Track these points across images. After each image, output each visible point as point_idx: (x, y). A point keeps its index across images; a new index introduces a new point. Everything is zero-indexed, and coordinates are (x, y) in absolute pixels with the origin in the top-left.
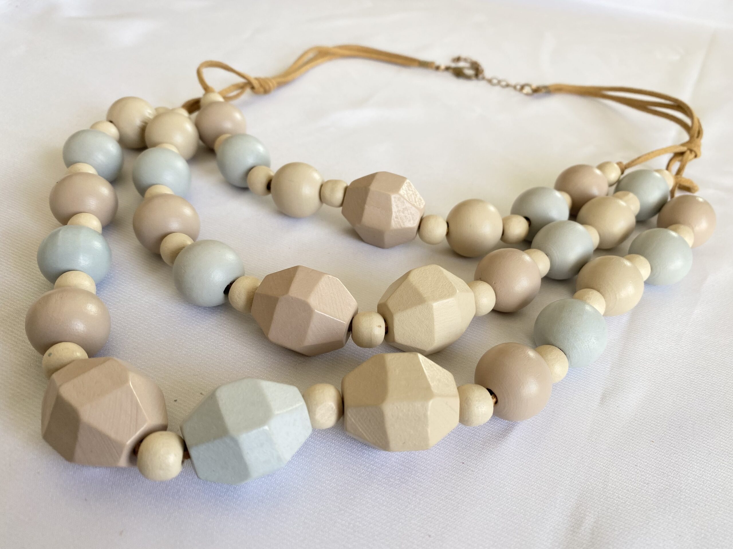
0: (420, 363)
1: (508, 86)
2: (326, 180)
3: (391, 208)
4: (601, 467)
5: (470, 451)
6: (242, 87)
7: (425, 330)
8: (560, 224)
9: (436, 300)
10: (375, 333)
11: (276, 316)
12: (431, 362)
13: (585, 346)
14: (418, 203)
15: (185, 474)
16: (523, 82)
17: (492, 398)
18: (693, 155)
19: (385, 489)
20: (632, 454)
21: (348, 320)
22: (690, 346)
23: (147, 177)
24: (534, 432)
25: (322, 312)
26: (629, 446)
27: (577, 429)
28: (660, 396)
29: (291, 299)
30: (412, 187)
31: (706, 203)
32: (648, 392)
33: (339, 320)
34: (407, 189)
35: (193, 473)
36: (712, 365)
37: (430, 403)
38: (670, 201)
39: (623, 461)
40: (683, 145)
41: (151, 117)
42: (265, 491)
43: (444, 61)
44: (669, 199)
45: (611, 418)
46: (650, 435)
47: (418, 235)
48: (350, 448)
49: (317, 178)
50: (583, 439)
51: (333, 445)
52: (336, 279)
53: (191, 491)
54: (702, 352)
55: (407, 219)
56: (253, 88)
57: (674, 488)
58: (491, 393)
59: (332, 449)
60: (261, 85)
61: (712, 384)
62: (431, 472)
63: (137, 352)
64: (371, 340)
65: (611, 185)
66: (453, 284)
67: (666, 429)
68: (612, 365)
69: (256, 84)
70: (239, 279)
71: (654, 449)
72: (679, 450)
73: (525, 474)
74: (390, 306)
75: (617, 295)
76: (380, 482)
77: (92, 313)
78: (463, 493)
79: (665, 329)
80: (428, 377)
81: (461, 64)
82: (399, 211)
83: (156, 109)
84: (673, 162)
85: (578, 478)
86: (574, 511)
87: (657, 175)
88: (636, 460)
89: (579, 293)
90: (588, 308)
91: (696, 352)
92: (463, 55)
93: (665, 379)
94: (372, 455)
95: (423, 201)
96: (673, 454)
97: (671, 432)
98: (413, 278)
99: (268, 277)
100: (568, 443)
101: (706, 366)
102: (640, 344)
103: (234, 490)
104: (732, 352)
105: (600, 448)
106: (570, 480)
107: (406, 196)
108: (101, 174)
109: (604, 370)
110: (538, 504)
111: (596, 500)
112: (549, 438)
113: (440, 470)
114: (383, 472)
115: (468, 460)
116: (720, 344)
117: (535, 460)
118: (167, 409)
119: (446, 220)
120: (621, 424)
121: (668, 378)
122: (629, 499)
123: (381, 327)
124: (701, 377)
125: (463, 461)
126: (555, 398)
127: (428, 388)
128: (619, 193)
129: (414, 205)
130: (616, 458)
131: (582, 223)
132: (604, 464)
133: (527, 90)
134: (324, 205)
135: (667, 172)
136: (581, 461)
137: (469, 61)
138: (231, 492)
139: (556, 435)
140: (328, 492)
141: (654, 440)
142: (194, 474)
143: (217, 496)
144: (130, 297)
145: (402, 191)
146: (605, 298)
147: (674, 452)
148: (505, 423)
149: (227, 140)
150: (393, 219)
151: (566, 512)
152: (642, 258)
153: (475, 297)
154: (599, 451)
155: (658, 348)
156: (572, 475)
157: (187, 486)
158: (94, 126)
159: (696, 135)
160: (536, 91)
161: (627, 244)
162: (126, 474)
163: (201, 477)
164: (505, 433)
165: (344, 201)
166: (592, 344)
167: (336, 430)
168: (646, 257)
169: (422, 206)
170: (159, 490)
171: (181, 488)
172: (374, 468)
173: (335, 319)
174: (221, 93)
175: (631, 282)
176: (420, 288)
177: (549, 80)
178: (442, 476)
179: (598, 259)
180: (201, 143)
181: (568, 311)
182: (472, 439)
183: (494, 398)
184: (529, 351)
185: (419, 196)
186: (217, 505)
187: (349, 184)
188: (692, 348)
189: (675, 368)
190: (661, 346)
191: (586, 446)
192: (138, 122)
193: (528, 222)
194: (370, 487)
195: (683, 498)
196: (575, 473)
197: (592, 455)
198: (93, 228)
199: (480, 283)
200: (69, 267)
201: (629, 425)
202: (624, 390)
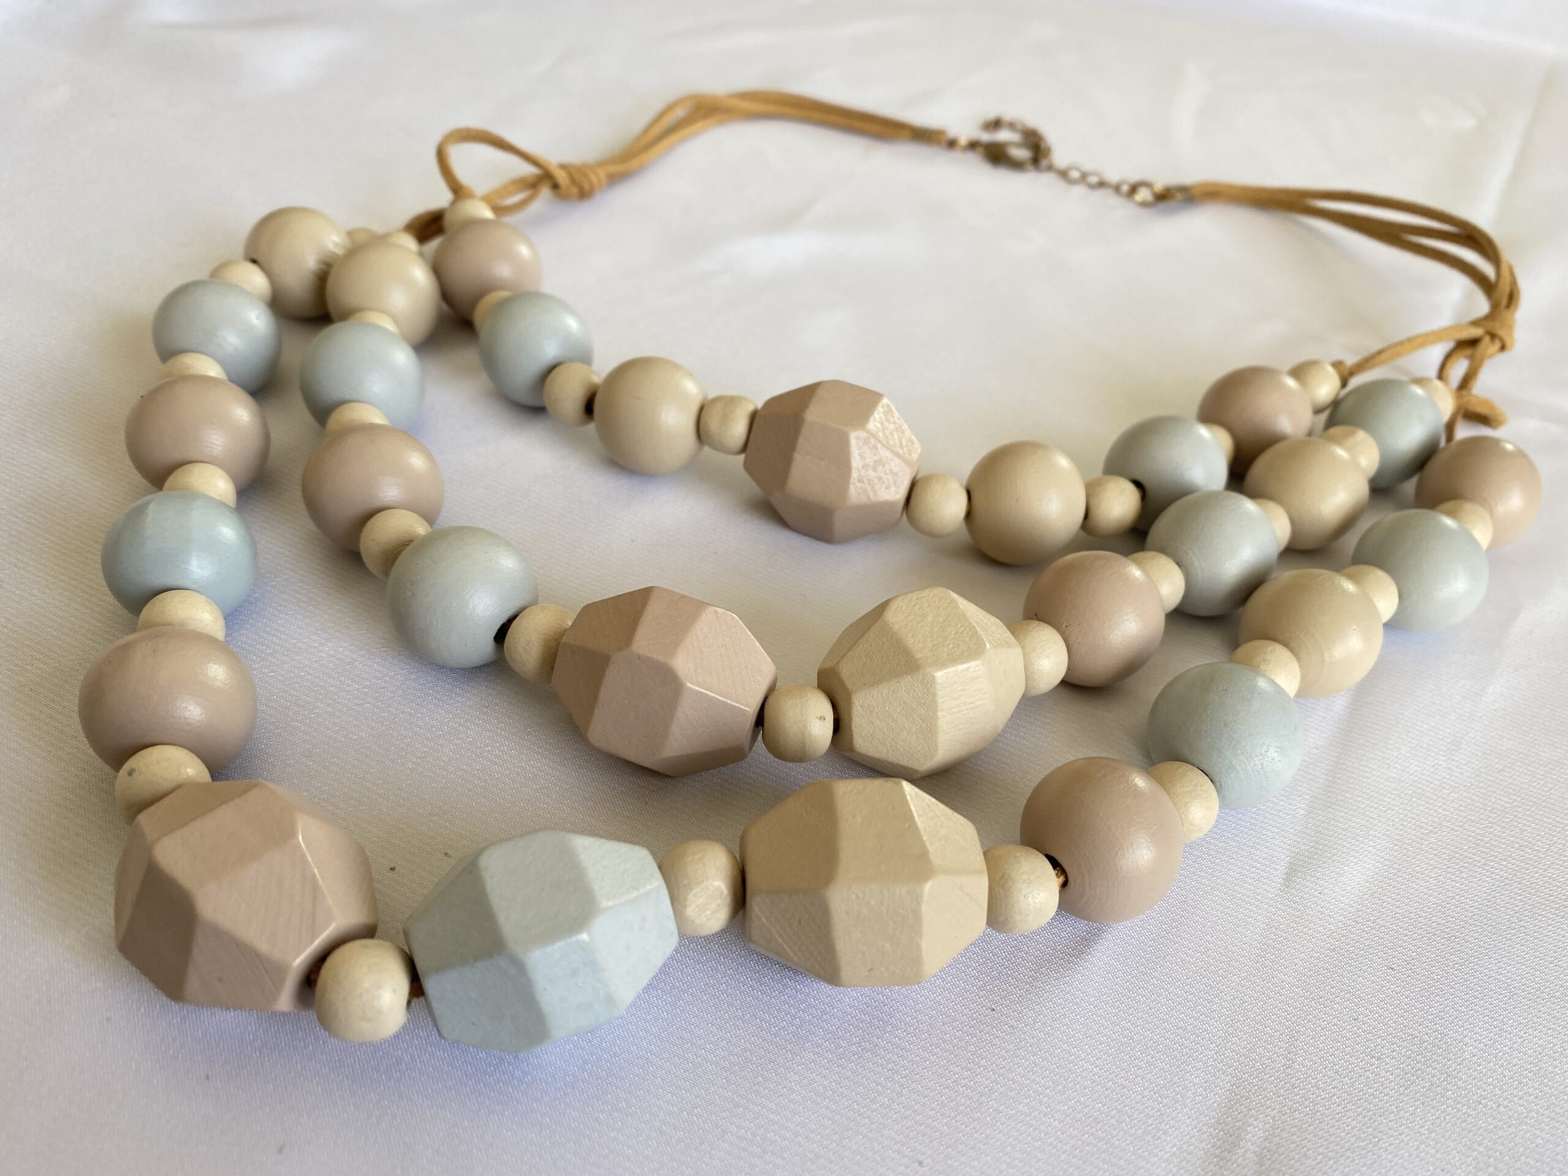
0: (907, 801)
1: (1102, 184)
2: (711, 396)
3: (850, 460)
4: (1283, 1021)
5: (1008, 985)
6: (532, 185)
7: (918, 727)
8: (1211, 498)
9: (943, 665)
10: (812, 733)
11: (603, 694)
12: (930, 800)
13: (1255, 764)
14: (905, 449)
15: (412, 1027)
16: (1135, 177)
17: (1057, 874)
18: (1497, 345)
19: (828, 1062)
20: (1349, 995)
21: (756, 703)
22: (1477, 762)
23: (331, 387)
24: (1142, 944)
25: (702, 688)
26: (1341, 977)
27: (1233, 939)
28: (1410, 870)
29: (637, 658)
30: (894, 415)
31: (1520, 454)
32: (1385, 862)
33: (737, 705)
34: (884, 420)
35: (430, 1023)
36: (1523, 804)
37: (928, 887)
38: (1444, 449)
39: (1327, 1009)
40: (1475, 323)
41: (340, 251)
42: (578, 1064)
43: (965, 129)
44: (1443, 443)
45: (1306, 917)
46: (1387, 955)
47: (905, 514)
48: (757, 974)
49: (693, 390)
50: (1246, 961)
51: (721, 968)
52: (732, 615)
53: (426, 1062)
54: (1501, 777)
55: (884, 483)
56: (555, 186)
57: (1434, 1069)
58: (1055, 864)
59: (720, 976)
60: (573, 181)
61: (1521, 846)
62: (926, 1028)
63: (311, 763)
64: (804, 746)
65: (1318, 411)
66: (978, 629)
67: (1421, 943)
68: (1312, 802)
69: (561, 177)
70: (526, 610)
71: (1395, 986)
72: (1446, 988)
73: (1122, 1034)
74: (843, 674)
75: (1325, 655)
76: (820, 1049)
77: (218, 684)
78: (991, 1073)
79: (1426, 726)
80: (922, 832)
81: (1004, 136)
82: (865, 467)
83: (350, 234)
84: (1453, 358)
85: (1233, 1044)
86: (1222, 1115)
87: (1418, 391)
88: (1355, 1007)
89: (1244, 649)
90: (1262, 683)
91: (1490, 775)
92: (1008, 115)
93: (1422, 834)
94: (803, 989)
95: (917, 445)
96: (1434, 995)
97: (1432, 949)
98: (895, 617)
99: (587, 608)
100: (1214, 970)
101: (1509, 807)
102: (1371, 758)
103: (515, 1061)
104: (1566, 776)
105: (1280, 981)
106: (1216, 1048)
107: (881, 434)
108: (235, 379)
109: (1294, 814)
110: (1148, 1100)
111: (1269, 1092)
112: (1174, 958)
113: (944, 1024)
114: (826, 1026)
115: (1003, 1004)
116: (1540, 760)
117: (1143, 1006)
118: (375, 885)
119: (964, 483)
120: (1326, 930)
121: (1428, 831)
122: (1339, 1090)
123: (824, 719)
124: (1499, 832)
125: (993, 1006)
126: (1188, 873)
127: (924, 854)
128: (1335, 431)
129: (897, 455)
130: (1313, 1002)
131: (1253, 495)
132: (1288, 1016)
133: (1143, 194)
134: (706, 449)
135: (1438, 384)
136: (1241, 1009)
137: (1019, 127)
138: (509, 1064)
139: (1188, 952)
140: (710, 1068)
141: (1396, 965)
142: (432, 1026)
143: (479, 1075)
144: (295, 644)
145: (873, 424)
146: (1299, 662)
147: (1436, 991)
148: (1082, 925)
149: (502, 304)
150: (853, 484)
151: (1205, 1117)
152: (1380, 574)
153: (1025, 656)
154: (1279, 988)
155: (1408, 767)
156: (1220, 1037)
157: (417, 1051)
158: (216, 273)
159: (1504, 301)
160: (1164, 197)
161: (1351, 540)
162: (290, 1024)
163: (446, 1035)
164: (1082, 946)
165: (750, 444)
166: (1271, 761)
167: (729, 937)
168: (1389, 571)
169: (915, 456)
170: (359, 1060)
171: (404, 1054)
172: (807, 1018)
173: (729, 702)
174: (488, 199)
175: (1354, 627)
176: (910, 639)
177: (1191, 175)
178: (948, 1036)
179: (1286, 575)
180: (445, 306)
181: (1220, 689)
182: (1013, 959)
183: (1062, 875)
184: (1136, 777)
185: (908, 432)
186: (478, 1092)
187: (760, 404)
188: (1481, 767)
189: (1444, 810)
190: (1416, 763)
191: (1251, 976)
192: (311, 263)
193: (1139, 491)
194: (798, 1058)
195: (1451, 1090)
196: (1226, 1034)
197: (1263, 996)
198: (218, 498)
199: (1034, 625)
200: (169, 581)
201: (1342, 932)
202: (1335, 858)
